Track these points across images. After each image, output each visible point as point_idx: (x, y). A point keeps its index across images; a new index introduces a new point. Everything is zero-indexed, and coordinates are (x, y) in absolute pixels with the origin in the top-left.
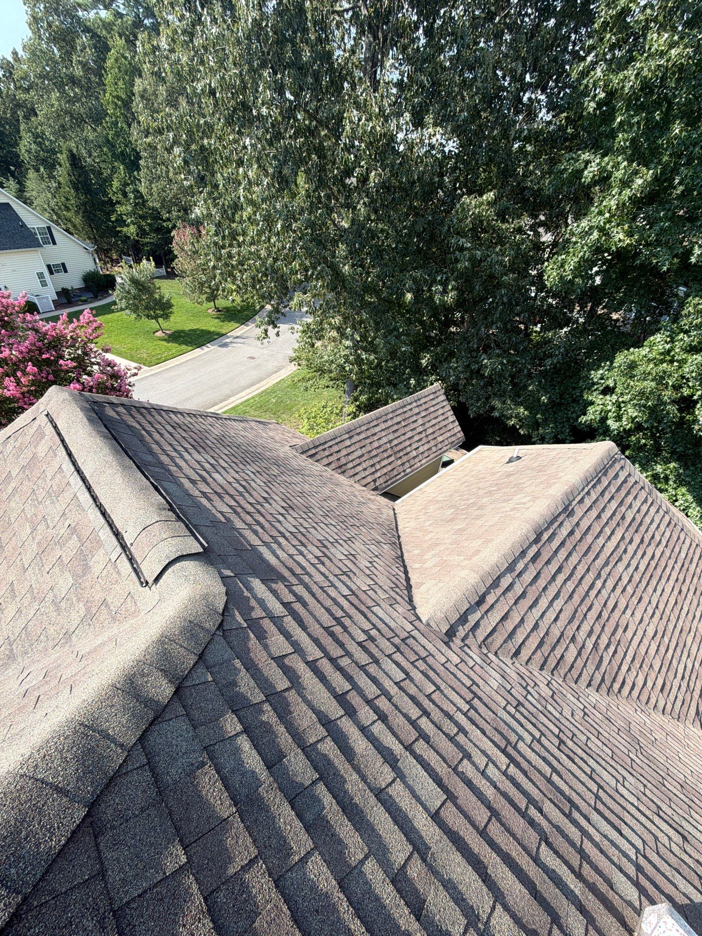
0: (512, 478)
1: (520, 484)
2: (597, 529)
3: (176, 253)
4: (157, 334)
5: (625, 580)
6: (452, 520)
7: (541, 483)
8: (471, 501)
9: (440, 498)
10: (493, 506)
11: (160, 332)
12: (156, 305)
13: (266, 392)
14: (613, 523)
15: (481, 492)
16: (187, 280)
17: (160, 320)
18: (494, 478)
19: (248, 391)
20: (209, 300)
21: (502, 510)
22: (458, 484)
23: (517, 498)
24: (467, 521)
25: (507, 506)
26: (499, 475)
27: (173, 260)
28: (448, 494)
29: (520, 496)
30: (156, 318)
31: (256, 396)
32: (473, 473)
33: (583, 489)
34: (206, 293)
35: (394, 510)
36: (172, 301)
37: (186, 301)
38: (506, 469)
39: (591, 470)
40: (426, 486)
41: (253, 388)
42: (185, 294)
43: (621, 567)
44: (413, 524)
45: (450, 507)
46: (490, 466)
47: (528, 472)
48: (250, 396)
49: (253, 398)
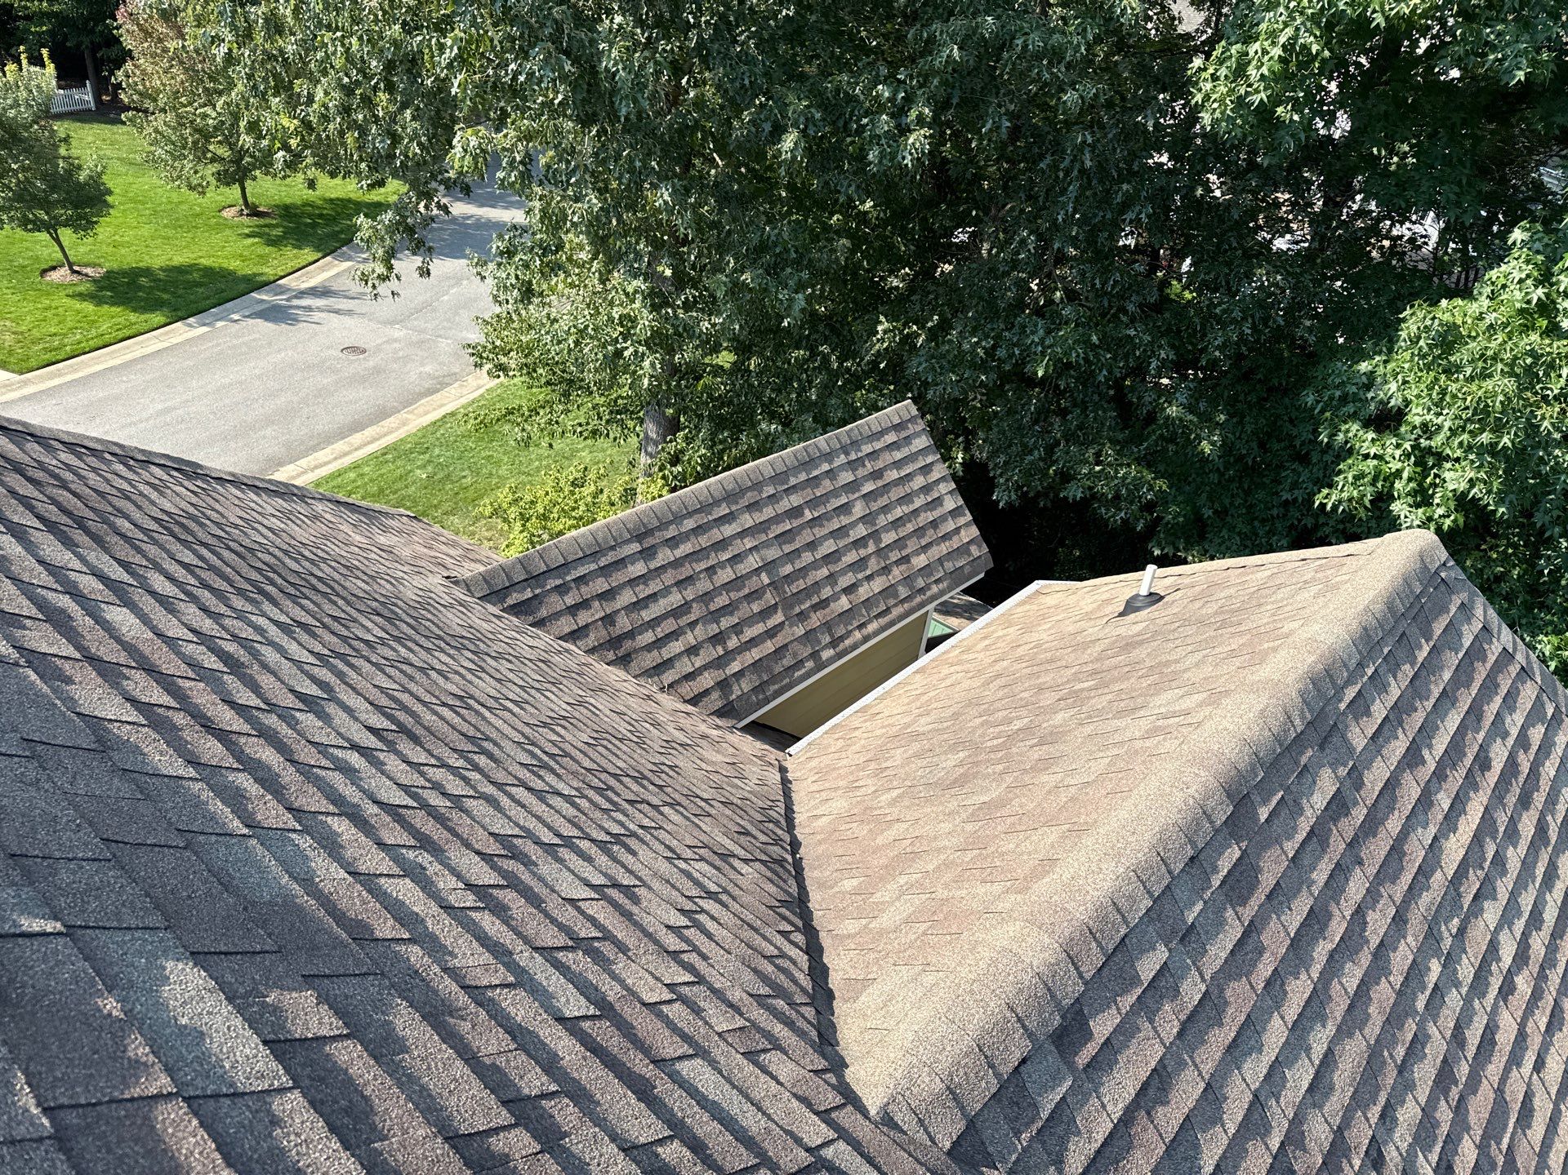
0: (1140, 653)
1: (1167, 664)
2: (1410, 790)
3: (128, 42)
4: (55, 276)
5: (1507, 952)
6: (960, 782)
7: (1232, 655)
8: (1018, 725)
9: (923, 725)
10: (1088, 729)
11: (64, 271)
12: (53, 188)
13: (396, 452)
14: (1456, 778)
15: (1048, 698)
16: (159, 121)
17: (66, 234)
18: (1086, 657)
19: (340, 446)
20: (225, 179)
21: (1117, 738)
22: (977, 683)
23: (1161, 702)
24: (1009, 779)
25: (1133, 727)
26: (1098, 648)
27: (119, 64)
28: (949, 712)
29: (1169, 695)
30: (51, 227)
31: (365, 461)
32: (1020, 651)
33: (1361, 665)
34: (215, 159)
35: (783, 770)
36: (108, 181)
37: (154, 184)
38: (1122, 631)
39: (1379, 608)
40: (881, 698)
41: (357, 438)
42: (152, 161)
43: (1491, 913)
44: (839, 805)
45: (953, 748)
46: (1071, 629)
47: (1189, 631)
48: (347, 461)
49: (355, 466)
